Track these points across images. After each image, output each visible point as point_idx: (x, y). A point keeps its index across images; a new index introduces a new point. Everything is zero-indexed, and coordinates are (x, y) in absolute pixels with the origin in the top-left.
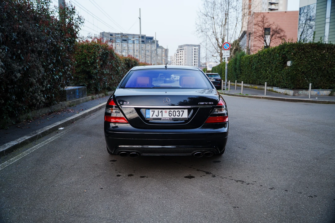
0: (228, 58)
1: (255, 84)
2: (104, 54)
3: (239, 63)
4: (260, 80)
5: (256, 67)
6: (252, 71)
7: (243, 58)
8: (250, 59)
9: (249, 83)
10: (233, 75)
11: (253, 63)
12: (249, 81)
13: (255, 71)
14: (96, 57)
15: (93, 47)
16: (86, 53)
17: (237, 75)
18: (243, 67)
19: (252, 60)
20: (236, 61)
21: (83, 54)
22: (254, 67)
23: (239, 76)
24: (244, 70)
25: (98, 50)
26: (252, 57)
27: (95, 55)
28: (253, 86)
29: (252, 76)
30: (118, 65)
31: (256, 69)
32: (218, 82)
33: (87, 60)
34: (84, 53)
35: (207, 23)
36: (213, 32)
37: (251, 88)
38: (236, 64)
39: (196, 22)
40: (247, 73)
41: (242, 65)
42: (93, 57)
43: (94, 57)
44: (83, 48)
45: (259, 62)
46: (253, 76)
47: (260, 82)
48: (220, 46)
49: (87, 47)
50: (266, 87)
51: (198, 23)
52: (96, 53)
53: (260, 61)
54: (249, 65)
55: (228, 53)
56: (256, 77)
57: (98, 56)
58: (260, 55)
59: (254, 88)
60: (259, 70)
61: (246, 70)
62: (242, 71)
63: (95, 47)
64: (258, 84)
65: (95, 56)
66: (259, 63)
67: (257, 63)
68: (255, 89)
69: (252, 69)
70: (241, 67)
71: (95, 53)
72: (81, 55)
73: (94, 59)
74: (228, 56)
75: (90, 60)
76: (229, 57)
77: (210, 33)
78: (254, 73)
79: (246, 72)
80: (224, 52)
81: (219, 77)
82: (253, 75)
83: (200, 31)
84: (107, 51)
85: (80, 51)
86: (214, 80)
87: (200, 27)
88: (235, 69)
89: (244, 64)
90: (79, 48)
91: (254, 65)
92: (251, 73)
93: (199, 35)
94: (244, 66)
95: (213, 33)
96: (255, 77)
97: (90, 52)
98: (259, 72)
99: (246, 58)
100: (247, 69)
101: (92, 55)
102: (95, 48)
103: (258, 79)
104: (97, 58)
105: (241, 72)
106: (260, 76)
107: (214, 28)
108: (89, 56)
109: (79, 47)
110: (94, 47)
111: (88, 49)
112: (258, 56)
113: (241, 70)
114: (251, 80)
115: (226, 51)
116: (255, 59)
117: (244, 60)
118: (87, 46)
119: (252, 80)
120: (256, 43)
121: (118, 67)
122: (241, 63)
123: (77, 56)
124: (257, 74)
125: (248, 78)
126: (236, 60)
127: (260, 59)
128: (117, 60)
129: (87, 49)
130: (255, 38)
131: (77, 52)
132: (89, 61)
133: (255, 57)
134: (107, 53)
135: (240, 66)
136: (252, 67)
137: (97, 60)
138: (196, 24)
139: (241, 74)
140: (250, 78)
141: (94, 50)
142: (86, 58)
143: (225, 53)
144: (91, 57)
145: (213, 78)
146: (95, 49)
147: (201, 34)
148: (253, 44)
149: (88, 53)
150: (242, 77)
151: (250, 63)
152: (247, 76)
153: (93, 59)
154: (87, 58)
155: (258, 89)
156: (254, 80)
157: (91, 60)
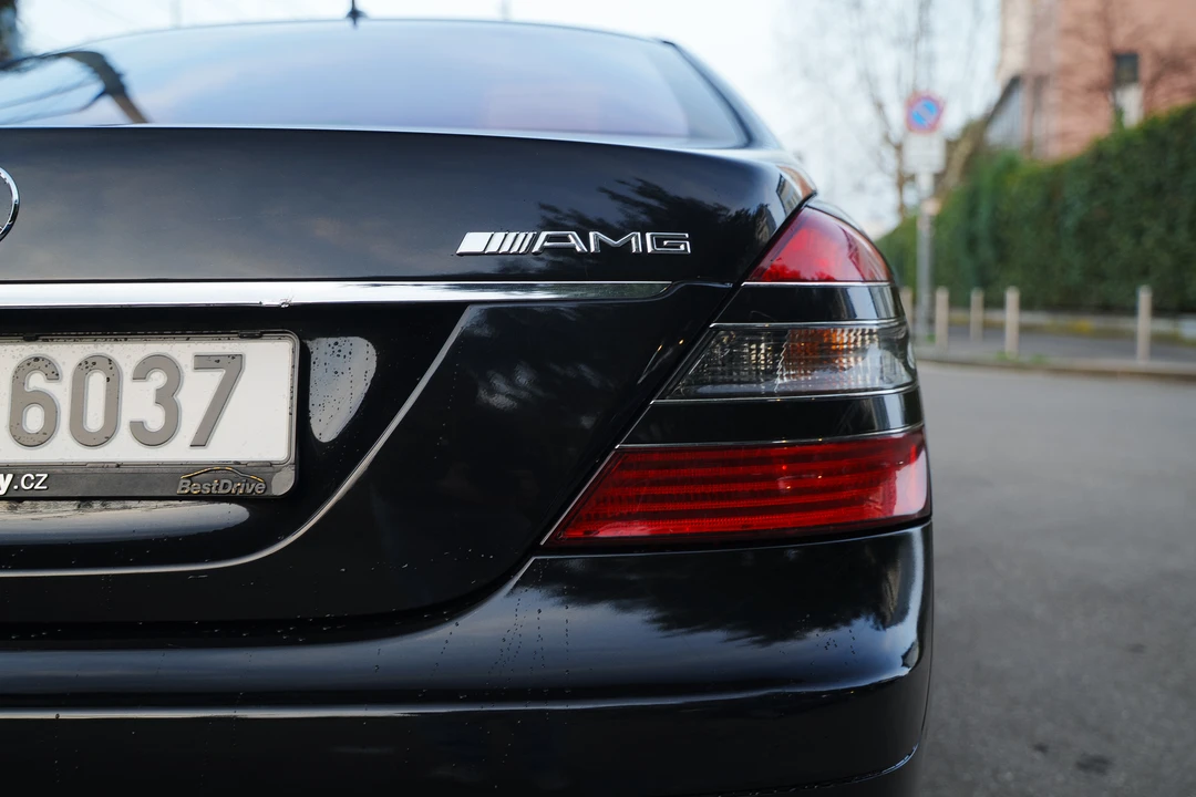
50: (1144, 323)
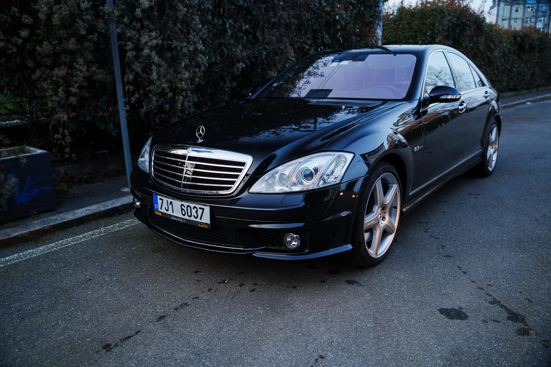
2: (457, 26)
14: (436, 32)
15: (431, 13)
16: (416, 26)
21: (411, 29)
25: (442, 18)
30: (493, 46)
33: (418, 38)
34: (413, 25)
43: (432, 33)
44: (413, 16)
49: (420, 14)
57: (439, 30)
72: (408, 30)
75: (424, 38)
84: (464, 20)
85: (408, 23)
90: (406, 18)
97: (425, 24)
101: (428, 29)
102: (436, 16)
104: (438, 33)
108: (421, 31)
109: (406, 15)
111: (423, 18)
118: (421, 12)
121: (491, 50)
123: (402, 32)
128: (491, 38)
129: (420, 18)
131: (402, 25)
132: (421, 40)
134: (463, 23)
137: (437, 38)
141: (434, 19)
142: (416, 35)
149: (421, 26)
153: (429, 36)
154: (418, 36)
157: (426, 38)
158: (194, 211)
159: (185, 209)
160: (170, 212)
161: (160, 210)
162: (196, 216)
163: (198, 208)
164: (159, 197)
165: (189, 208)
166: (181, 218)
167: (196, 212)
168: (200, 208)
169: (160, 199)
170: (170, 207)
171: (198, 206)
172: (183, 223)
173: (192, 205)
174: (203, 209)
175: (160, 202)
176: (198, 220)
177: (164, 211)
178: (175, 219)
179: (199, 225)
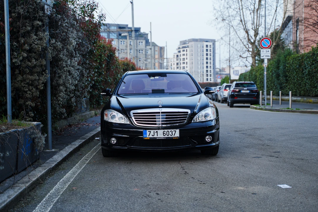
0: (268, 59)
1: (309, 96)
3: (284, 66)
4: (316, 90)
5: (309, 71)
6: (304, 77)
7: (288, 59)
8: (299, 60)
9: (300, 96)
10: (274, 85)
11: (305, 66)
12: (300, 92)
13: (308, 77)
17: (281, 84)
18: (289, 72)
19: (302, 62)
20: (278, 64)
22: (307, 71)
23: (284, 85)
24: (292, 76)
26: (302, 58)
27: (101, 58)
28: (305, 99)
29: (304, 85)
31: (309, 74)
32: (254, 93)
35: (231, 7)
36: (241, 21)
37: (303, 102)
38: (278, 68)
39: (213, 6)
40: (297, 81)
41: (287, 70)
42: (98, 61)
45: (313, 64)
46: (306, 85)
47: (316, 92)
48: (252, 41)
51: (217, 8)
52: (103, 56)
53: (315, 62)
54: (299, 69)
55: (268, 53)
56: (310, 85)
58: (315, 54)
59: (307, 102)
60: (314, 76)
61: (295, 76)
62: (288, 78)
63: (101, 48)
64: (314, 95)
65: (100, 60)
66: (313, 66)
67: (310, 66)
68: (310, 102)
69: (304, 74)
70: (287, 72)
71: (101, 56)
73: (99, 63)
74: (268, 56)
76: (270, 57)
77: (236, 22)
78: (307, 80)
79: (294, 80)
80: (263, 51)
81: (255, 88)
82: (305, 82)
83: (220, 19)
86: (248, 92)
87: (220, 13)
88: (278, 76)
89: (292, 68)
91: (306, 69)
92: (302, 81)
93: (219, 26)
94: (291, 70)
95: (241, 23)
96: (308, 86)
98: (315, 79)
99: (294, 59)
100: (296, 74)
103: (313, 88)
105: (287, 80)
106: (315, 84)
107: (242, 14)
110: (99, 48)
112: (311, 56)
113: (286, 76)
114: (303, 90)
115: (265, 50)
116: (308, 59)
117: (291, 62)
119: (305, 91)
120: (307, 35)
122: (287, 67)
124: (311, 82)
125: (297, 88)
126: (278, 62)
127: (315, 60)
130: (307, 27)
133: (308, 57)
135: (284, 72)
136: (304, 72)
138: (215, 9)
139: (286, 83)
140: (301, 88)
143: (264, 53)
144: (96, 61)
145: (245, 89)
146: (101, 51)
147: (222, 24)
148: (303, 37)
150: (288, 87)
151: (300, 66)
152: (296, 85)
155: (314, 103)
156: (307, 90)
158: (170, 133)
159: (166, 133)
160: (155, 136)
161: (148, 137)
162: (171, 135)
163: (173, 131)
164: (147, 131)
165: (168, 132)
166: (163, 137)
167: (172, 133)
168: (174, 131)
169: (149, 131)
170: (156, 134)
171: (173, 130)
172: (164, 139)
173: (169, 130)
174: (176, 131)
175: (148, 133)
176: (173, 136)
177: (151, 136)
178: (159, 138)
179: (173, 138)
